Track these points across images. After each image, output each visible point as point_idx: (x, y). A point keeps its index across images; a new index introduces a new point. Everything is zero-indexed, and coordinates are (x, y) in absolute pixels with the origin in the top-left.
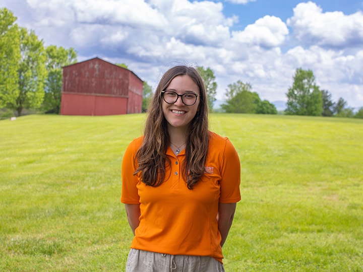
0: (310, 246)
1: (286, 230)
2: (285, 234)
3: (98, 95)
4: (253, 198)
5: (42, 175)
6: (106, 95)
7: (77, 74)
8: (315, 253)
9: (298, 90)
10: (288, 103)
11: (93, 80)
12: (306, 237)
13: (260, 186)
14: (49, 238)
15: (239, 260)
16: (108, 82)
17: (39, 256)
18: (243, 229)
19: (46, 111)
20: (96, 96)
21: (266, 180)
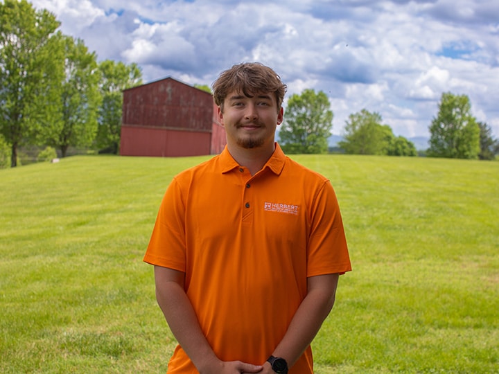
0: (465, 349)
1: (432, 324)
2: (431, 330)
3: (171, 128)
4: (386, 278)
5: (99, 242)
6: (182, 129)
7: (142, 100)
8: (473, 358)
9: (446, 122)
10: (430, 141)
11: (164, 108)
12: (459, 336)
13: (395, 261)
14: (113, 332)
15: (369, 366)
16: (184, 110)
17: (103, 358)
18: (374, 322)
19: (99, 149)
20: (168, 130)
21: (403, 253)
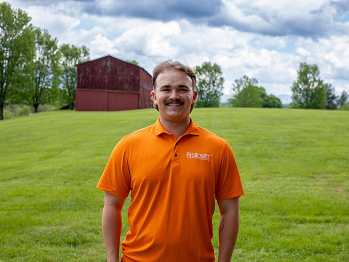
0: (319, 236)
1: (295, 221)
4: (263, 190)
5: (61, 169)
6: (118, 91)
7: (90, 71)
8: (324, 242)
9: (303, 84)
10: (292, 97)
11: (106, 77)
12: (315, 228)
14: (73, 229)
15: (252, 249)
16: (120, 78)
17: (65, 247)
18: (254, 220)
19: (61, 107)
20: (109, 92)
21: (274, 173)
